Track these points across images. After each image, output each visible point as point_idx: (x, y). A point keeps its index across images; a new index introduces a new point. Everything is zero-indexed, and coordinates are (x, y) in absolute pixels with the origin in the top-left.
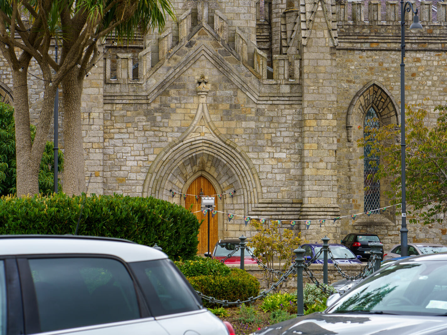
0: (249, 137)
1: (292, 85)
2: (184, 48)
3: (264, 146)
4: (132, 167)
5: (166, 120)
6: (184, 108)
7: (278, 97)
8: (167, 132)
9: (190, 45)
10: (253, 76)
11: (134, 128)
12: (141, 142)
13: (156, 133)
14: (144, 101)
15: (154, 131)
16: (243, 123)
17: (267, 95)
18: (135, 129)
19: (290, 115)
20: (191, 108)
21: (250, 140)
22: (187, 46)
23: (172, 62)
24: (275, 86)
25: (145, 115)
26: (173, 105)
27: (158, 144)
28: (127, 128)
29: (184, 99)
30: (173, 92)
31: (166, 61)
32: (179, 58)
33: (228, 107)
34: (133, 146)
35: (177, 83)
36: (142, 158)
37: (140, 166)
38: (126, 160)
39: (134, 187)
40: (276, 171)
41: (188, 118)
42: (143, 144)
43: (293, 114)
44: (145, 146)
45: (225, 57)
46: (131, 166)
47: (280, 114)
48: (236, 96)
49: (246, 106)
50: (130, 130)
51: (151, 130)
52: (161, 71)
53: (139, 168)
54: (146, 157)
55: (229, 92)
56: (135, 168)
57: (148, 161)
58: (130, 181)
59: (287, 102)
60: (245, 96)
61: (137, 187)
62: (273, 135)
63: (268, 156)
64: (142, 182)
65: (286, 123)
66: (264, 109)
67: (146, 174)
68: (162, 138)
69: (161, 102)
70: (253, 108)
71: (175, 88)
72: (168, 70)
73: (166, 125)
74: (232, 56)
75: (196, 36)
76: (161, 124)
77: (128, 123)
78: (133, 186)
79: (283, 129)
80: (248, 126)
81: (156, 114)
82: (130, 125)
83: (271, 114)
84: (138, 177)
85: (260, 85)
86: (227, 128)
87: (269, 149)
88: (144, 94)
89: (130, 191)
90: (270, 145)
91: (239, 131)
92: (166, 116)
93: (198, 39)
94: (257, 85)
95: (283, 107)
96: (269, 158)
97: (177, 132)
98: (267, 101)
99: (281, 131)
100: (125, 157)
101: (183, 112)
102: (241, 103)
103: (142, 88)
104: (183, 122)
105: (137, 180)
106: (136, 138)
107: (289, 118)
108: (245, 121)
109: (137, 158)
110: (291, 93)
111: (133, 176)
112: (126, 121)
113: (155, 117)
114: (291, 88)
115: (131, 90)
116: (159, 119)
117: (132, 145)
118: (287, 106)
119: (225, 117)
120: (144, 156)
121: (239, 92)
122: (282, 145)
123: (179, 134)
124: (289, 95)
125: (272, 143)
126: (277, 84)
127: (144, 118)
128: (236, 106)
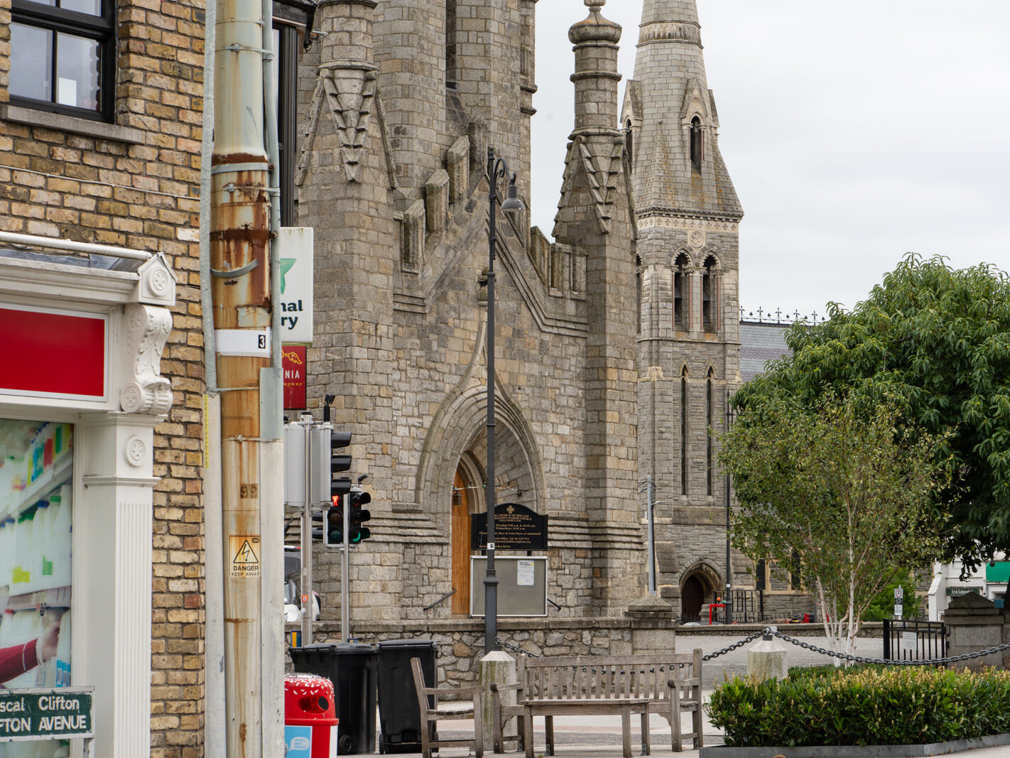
0: (533, 392)
1: (577, 300)
2: (464, 212)
3: (547, 411)
4: (404, 439)
5: (442, 350)
6: (464, 329)
7: (565, 321)
8: (444, 373)
9: (470, 208)
10: (538, 279)
11: (406, 360)
12: (415, 389)
13: (432, 373)
14: (419, 310)
15: (430, 369)
16: (527, 364)
17: (552, 316)
18: (408, 362)
19: (573, 356)
20: (471, 329)
21: (533, 398)
22: (467, 209)
23: (451, 236)
24: (560, 302)
25: (419, 337)
26: (451, 321)
27: (434, 396)
28: (398, 359)
29: (464, 311)
30: (451, 294)
31: (444, 233)
32: (459, 229)
33: (511, 333)
34: (405, 397)
35: (457, 278)
36: (415, 421)
37: (413, 438)
38: (397, 425)
39: (405, 479)
40: (560, 459)
41: (467, 349)
42: (416, 393)
43: (577, 355)
44: (420, 397)
45: (509, 238)
46: (402, 437)
47: (564, 355)
48: (519, 313)
49: (531, 334)
50: (403, 364)
51: (425, 368)
52: (439, 252)
53: (411, 441)
54: (420, 420)
55: (512, 304)
56: (408, 441)
57: (422, 427)
58: (402, 467)
59: (573, 333)
60: (529, 315)
61: (410, 478)
62: (557, 392)
63: (551, 431)
64: (415, 469)
65: (569, 370)
66: (548, 342)
67: (420, 453)
68: (439, 384)
69: (438, 313)
70: (536, 338)
71: (454, 289)
72: (447, 252)
73: (443, 360)
74: (515, 237)
75: (476, 191)
76: (438, 356)
77: (400, 349)
78: (405, 476)
79: (567, 382)
80: (531, 372)
81: (433, 337)
82: (401, 354)
83: (556, 352)
84: (411, 458)
85: (545, 297)
86: (510, 373)
87: (552, 418)
88: (420, 294)
89: (400, 487)
90: (554, 409)
91: (522, 381)
92: (443, 343)
93: (480, 197)
94: (541, 295)
95: (566, 340)
96: (552, 433)
97: (456, 374)
98: (552, 327)
99: (565, 385)
100: (395, 418)
101: (463, 336)
102: (525, 326)
103: (418, 283)
104: (462, 355)
105: (409, 465)
106: (408, 380)
107: (573, 361)
108: (529, 362)
109: (411, 421)
110: (576, 316)
111: (404, 456)
112: (398, 347)
113: (430, 341)
114: (577, 308)
115: (406, 284)
116: (435, 346)
117: (403, 394)
118: (571, 340)
119: (508, 351)
120: (418, 417)
121: (523, 306)
122: (567, 410)
123: (456, 379)
124: (575, 320)
125: (557, 406)
126: (562, 298)
127: (418, 341)
128: (518, 333)
